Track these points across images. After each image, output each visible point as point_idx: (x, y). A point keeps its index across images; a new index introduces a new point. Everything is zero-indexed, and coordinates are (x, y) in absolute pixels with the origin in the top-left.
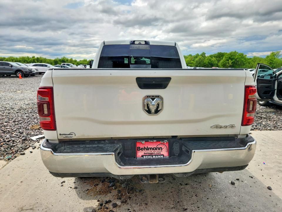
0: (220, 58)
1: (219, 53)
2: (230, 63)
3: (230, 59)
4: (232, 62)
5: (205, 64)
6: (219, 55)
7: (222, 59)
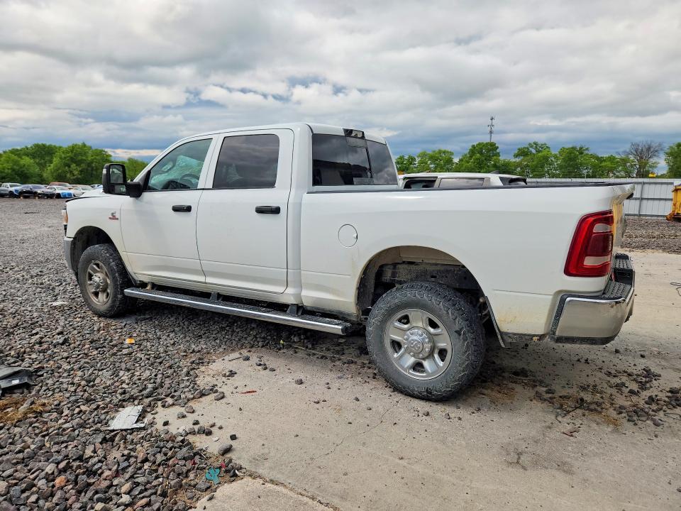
0: (42, 157)
1: (37, 146)
2: (76, 173)
3: (73, 162)
4: (79, 169)
5: (4, 175)
6: (38, 151)
7: (51, 162)
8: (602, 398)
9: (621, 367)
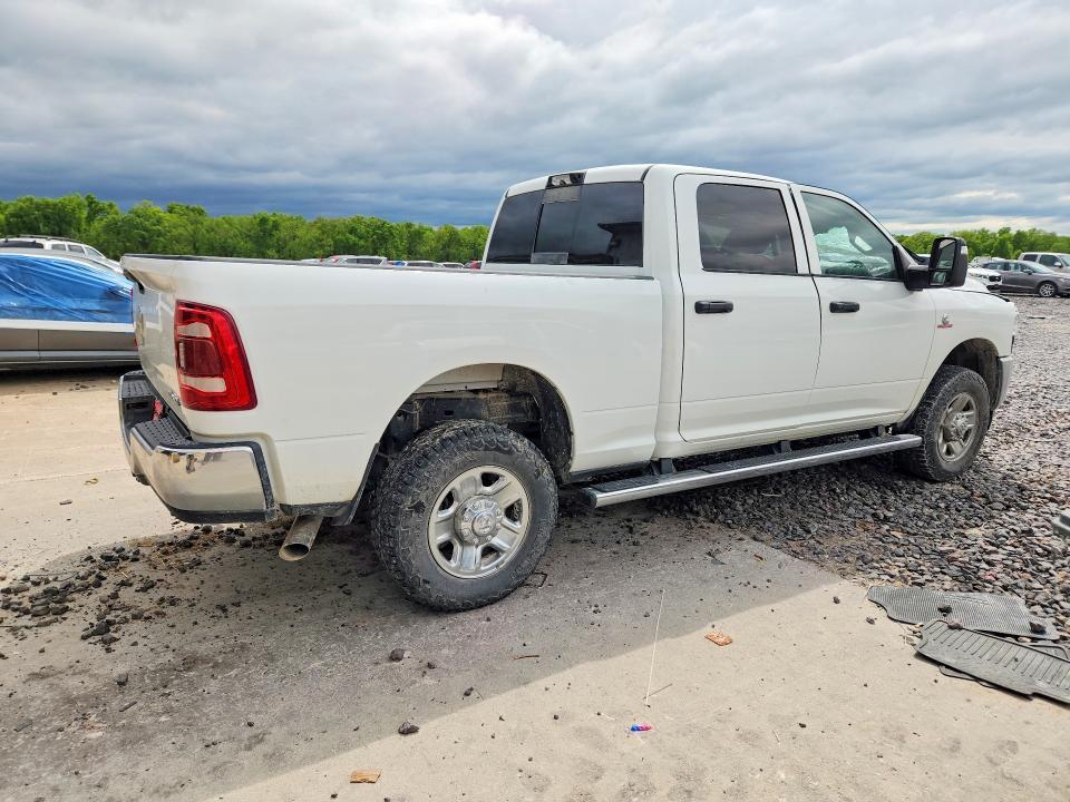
8: (165, 561)
9: (160, 626)
